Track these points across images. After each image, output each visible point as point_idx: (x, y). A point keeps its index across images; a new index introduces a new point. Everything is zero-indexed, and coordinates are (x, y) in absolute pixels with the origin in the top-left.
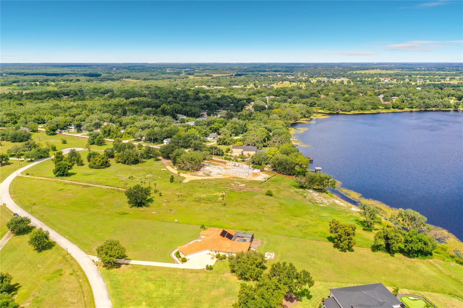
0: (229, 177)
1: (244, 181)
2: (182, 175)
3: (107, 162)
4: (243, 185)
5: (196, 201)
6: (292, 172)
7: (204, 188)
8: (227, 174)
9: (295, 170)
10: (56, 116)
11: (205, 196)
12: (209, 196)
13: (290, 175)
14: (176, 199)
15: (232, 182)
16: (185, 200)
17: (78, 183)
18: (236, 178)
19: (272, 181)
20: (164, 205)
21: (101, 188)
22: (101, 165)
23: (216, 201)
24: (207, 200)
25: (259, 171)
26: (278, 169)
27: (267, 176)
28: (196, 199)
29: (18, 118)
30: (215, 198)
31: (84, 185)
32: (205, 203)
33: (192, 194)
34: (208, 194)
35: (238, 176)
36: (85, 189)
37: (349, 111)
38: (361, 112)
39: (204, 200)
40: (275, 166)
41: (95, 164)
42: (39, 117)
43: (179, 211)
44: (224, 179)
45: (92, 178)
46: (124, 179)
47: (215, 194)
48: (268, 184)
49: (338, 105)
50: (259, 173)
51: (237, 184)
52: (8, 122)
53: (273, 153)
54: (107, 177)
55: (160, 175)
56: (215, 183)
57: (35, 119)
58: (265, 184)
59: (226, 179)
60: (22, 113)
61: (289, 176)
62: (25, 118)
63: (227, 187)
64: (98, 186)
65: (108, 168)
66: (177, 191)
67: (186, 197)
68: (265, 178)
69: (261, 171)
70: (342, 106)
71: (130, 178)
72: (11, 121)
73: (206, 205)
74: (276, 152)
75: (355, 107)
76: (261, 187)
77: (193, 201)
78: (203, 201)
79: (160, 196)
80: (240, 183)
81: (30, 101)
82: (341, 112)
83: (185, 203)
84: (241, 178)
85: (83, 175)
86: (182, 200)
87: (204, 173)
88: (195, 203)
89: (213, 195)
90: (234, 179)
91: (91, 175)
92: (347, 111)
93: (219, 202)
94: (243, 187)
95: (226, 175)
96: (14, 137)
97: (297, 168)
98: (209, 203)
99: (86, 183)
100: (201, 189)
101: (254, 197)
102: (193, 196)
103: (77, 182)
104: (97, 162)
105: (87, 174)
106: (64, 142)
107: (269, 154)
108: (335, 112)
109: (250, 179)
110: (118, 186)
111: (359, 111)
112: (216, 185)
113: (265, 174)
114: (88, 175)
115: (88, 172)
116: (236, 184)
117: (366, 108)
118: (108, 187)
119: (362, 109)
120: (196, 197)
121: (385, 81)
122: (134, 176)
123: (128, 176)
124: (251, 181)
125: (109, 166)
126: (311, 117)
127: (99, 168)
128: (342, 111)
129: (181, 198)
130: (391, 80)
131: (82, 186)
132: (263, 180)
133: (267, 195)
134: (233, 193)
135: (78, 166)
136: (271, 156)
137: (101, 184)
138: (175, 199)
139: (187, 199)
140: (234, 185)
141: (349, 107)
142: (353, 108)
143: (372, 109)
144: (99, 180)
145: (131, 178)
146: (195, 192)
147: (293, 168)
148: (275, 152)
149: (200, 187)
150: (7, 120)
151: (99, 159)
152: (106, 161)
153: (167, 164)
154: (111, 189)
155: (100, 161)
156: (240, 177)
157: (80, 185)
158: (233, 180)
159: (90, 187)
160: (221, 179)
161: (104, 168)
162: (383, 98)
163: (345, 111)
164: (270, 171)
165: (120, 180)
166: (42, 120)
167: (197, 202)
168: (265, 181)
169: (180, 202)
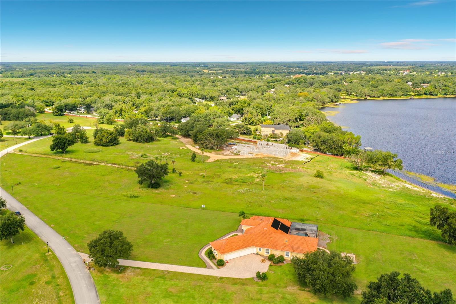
0: (263, 156)
1: (282, 161)
2: (205, 154)
3: (115, 139)
4: (282, 165)
5: (226, 183)
6: (339, 151)
7: (235, 168)
8: (259, 153)
9: (343, 149)
10: (66, 99)
11: (237, 177)
12: (242, 177)
13: (337, 155)
14: (201, 180)
15: (267, 162)
16: (212, 182)
17: (79, 161)
18: (271, 157)
19: (317, 162)
20: (185, 186)
21: (106, 167)
22: (109, 142)
23: (251, 183)
24: (240, 182)
25: (298, 150)
26: (322, 148)
27: (309, 156)
28: (226, 181)
29: (25, 99)
30: (251, 180)
31: (86, 163)
32: (238, 185)
33: (220, 175)
34: (240, 175)
35: (273, 156)
36: (87, 167)
37: (379, 97)
38: (391, 98)
39: (236, 181)
40: (317, 145)
41: (101, 140)
42: (48, 99)
43: (205, 194)
44: (257, 159)
45: (97, 156)
46: (135, 157)
47: (249, 175)
48: (313, 164)
49: (366, 90)
50: (298, 153)
51: (274, 164)
52: (14, 103)
53: (312, 131)
54: (115, 154)
55: (179, 154)
56: (247, 163)
57: (43, 101)
58: (310, 165)
59: (260, 159)
60: (31, 95)
61: (335, 156)
62: (33, 100)
63: (263, 167)
64: (102, 164)
65: (117, 146)
66: (201, 171)
67: (214, 178)
68: (307, 159)
69: (300, 150)
70: (371, 92)
71: (142, 156)
72: (18, 102)
73: (241, 187)
74: (316, 131)
75: (384, 93)
76: (306, 168)
77: (223, 182)
78: (236, 183)
79: (180, 175)
80: (278, 164)
81: (42, 87)
82: (369, 98)
83: (212, 185)
84: (277, 158)
85: (86, 152)
86: (208, 181)
87: (232, 153)
88: (225, 185)
89: (248, 176)
90: (270, 159)
91: (96, 152)
92: (376, 97)
93: (256, 184)
94: (283, 167)
95: (259, 155)
96: (16, 116)
97: (346, 147)
98: (243, 185)
99: (89, 160)
100: (231, 169)
101: (300, 178)
102: (222, 176)
103: (78, 159)
104: (104, 138)
105: (91, 151)
106: (70, 121)
107: (307, 132)
108: (363, 98)
109: (289, 160)
110: (128, 165)
111: (389, 97)
112: (248, 165)
113: (306, 154)
114: (93, 152)
115: (93, 150)
116: (272, 164)
117: (396, 94)
118: (116, 166)
119: (392, 95)
120: (226, 177)
121: (405, 73)
122: (147, 154)
123: (140, 154)
124: (291, 161)
125: (118, 144)
126: (339, 102)
127: (107, 146)
128: (371, 97)
129: (206, 179)
130: (411, 72)
131: (83, 164)
132: (306, 160)
133: (316, 177)
134: (273, 174)
135: (82, 143)
136: (310, 134)
137: (106, 162)
138: (199, 180)
139: (214, 180)
140: (271, 165)
141: (378, 93)
142: (383, 94)
143: (403, 95)
144: (105, 158)
145: (144, 156)
146: (224, 172)
147: (341, 147)
148: (314, 129)
149: (230, 167)
150: (13, 102)
151: (106, 135)
152: (114, 137)
153: (187, 142)
154: (118, 168)
155: (108, 137)
156: (277, 156)
157: (82, 163)
158: (268, 160)
159: (92, 166)
160: (254, 159)
161: (112, 146)
162: (412, 85)
163: (374, 97)
164: (311, 151)
165: (130, 158)
166: (51, 102)
167: (228, 183)
168: (309, 162)
169: (206, 183)
